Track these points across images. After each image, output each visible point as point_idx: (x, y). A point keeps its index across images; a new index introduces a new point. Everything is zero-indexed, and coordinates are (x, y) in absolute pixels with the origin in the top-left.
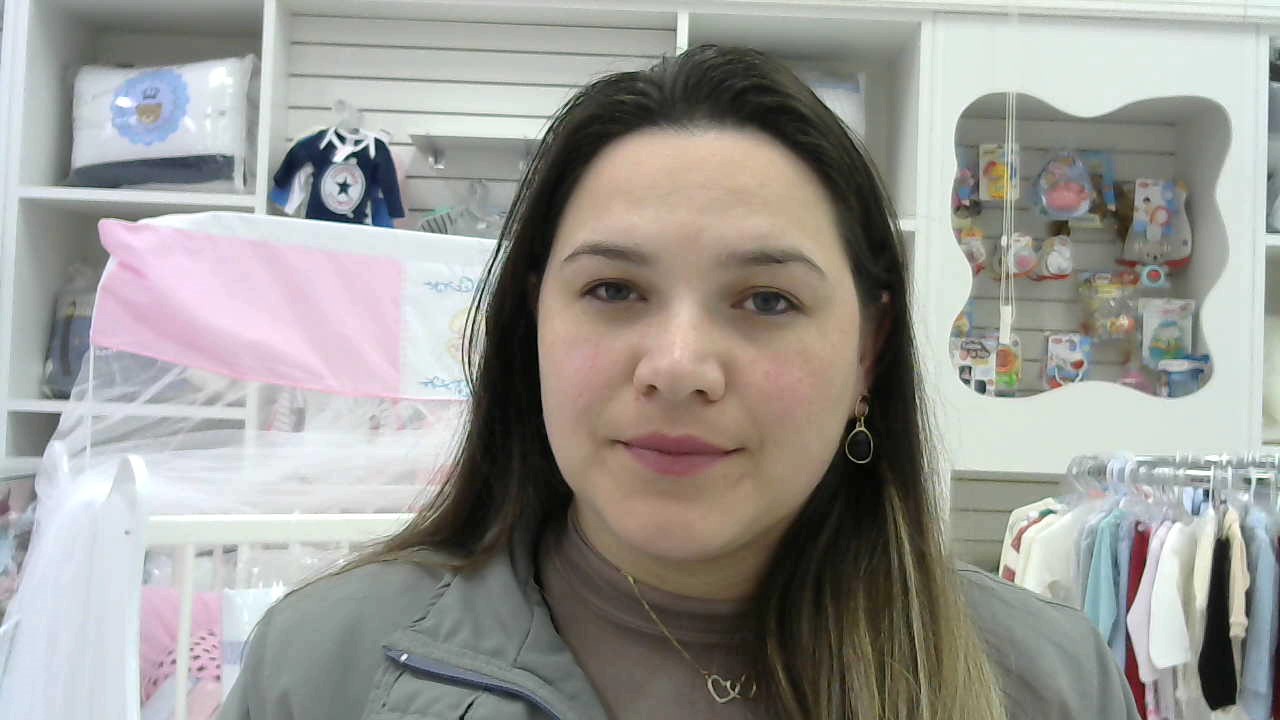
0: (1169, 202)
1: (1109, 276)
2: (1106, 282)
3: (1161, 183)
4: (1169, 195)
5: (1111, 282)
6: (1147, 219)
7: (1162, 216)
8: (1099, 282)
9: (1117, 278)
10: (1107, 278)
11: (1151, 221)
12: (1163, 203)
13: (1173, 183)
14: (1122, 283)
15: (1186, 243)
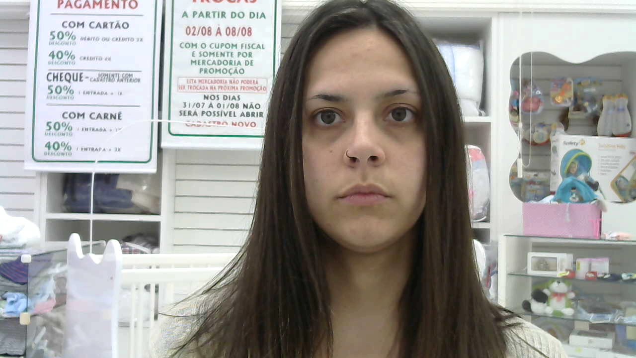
15: (628, 125)
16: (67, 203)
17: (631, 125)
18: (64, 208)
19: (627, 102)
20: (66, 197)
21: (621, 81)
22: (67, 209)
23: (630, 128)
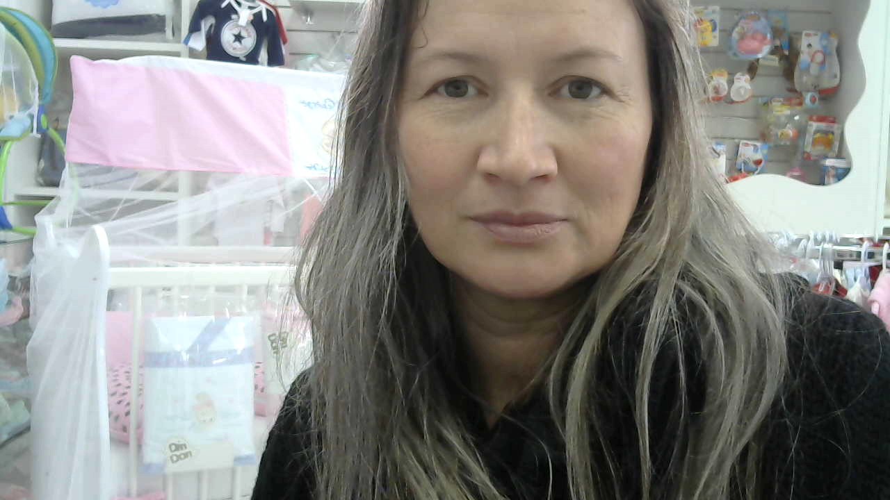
0: (825, 47)
1: (782, 99)
2: (780, 103)
3: (819, 34)
4: (825, 43)
5: (783, 104)
6: (810, 60)
7: (819, 58)
8: (774, 104)
9: (788, 102)
10: (780, 101)
11: (812, 61)
12: (820, 49)
13: (828, 33)
14: (790, 105)
15: (836, 76)
16: (42, 173)
17: (838, 76)
18: (41, 181)
19: (835, 43)
20: (42, 164)
21: (830, 13)
22: (45, 182)
23: (837, 81)
